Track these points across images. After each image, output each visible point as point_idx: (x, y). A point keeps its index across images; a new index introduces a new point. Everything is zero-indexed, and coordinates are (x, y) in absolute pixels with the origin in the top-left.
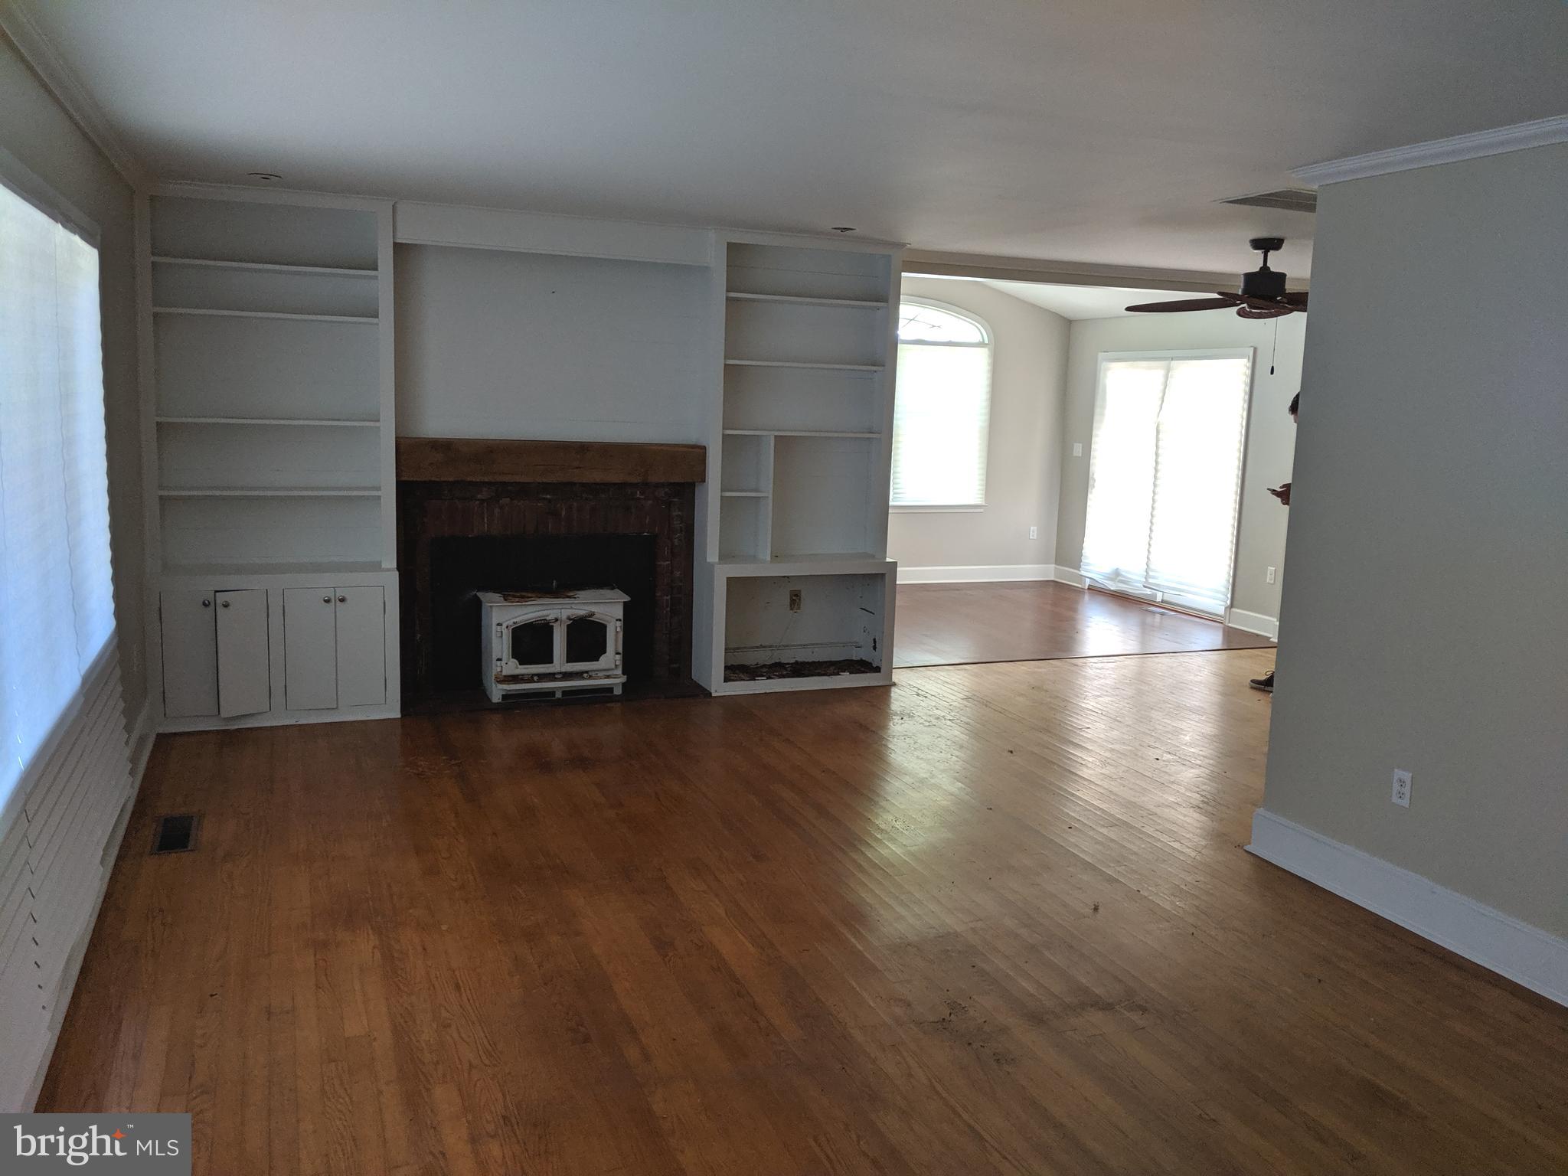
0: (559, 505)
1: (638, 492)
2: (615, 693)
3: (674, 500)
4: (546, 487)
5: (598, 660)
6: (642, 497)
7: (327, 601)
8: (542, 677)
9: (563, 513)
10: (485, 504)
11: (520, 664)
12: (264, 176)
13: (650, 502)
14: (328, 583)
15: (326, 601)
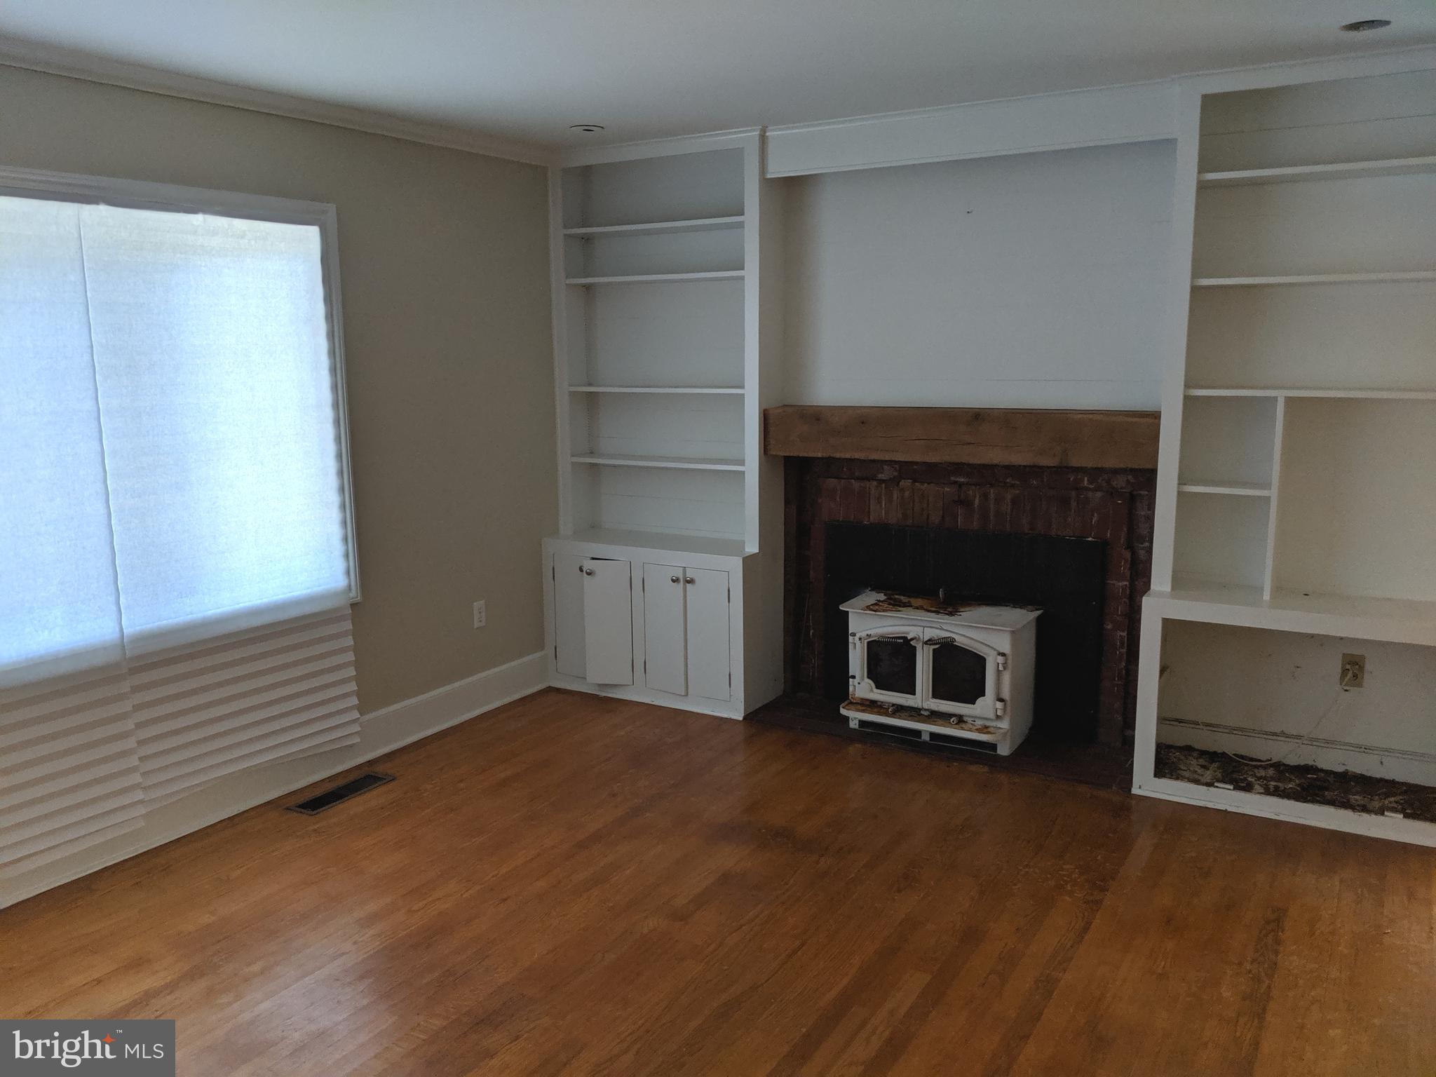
0: (971, 492)
1: (1086, 479)
2: (999, 752)
3: (1142, 492)
4: (958, 468)
5: (974, 704)
6: (1091, 486)
7: (675, 581)
8: (899, 710)
9: (977, 502)
10: (883, 485)
11: (877, 688)
12: (586, 128)
13: (1099, 494)
14: (677, 561)
15: (673, 581)
